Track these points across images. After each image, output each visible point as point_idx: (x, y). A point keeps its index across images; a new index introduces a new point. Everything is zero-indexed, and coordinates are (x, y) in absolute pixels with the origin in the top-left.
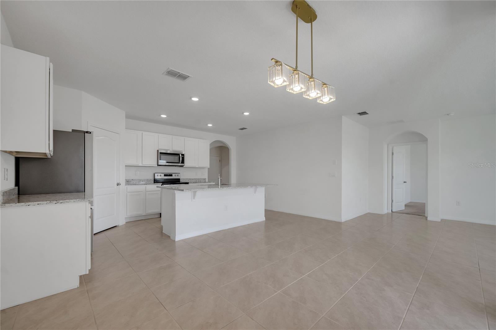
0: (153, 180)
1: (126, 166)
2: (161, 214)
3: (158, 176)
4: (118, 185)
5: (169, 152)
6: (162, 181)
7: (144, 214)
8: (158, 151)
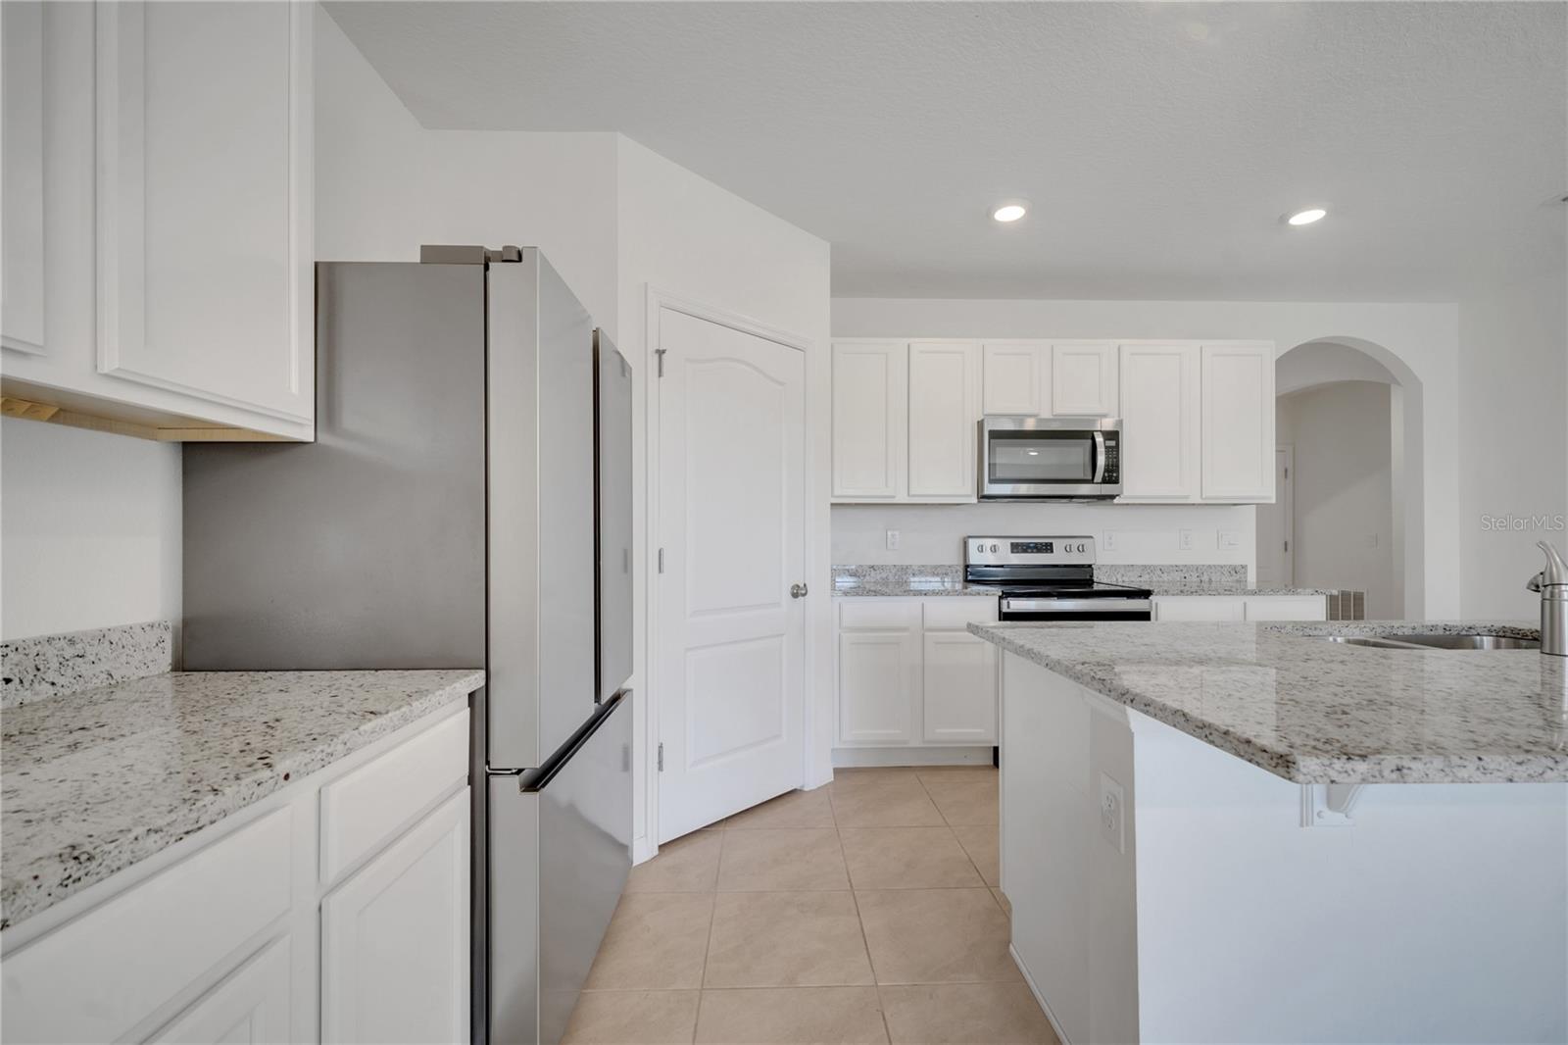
0: (961, 569)
1: (832, 504)
2: (996, 750)
3: (981, 549)
4: (795, 595)
5: (1030, 425)
6: (1002, 576)
7: (915, 743)
8: (981, 424)
